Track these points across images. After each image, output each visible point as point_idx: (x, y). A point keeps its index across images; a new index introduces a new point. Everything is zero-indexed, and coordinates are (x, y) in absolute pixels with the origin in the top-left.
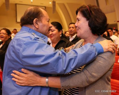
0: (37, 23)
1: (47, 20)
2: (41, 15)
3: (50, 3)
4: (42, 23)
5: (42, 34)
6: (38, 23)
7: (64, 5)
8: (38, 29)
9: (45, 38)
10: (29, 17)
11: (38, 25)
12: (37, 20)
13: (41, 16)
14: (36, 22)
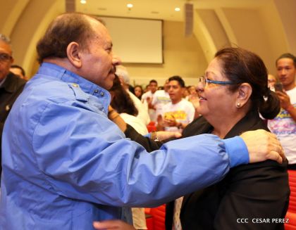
0: (77, 55)
1: (105, 46)
2: (86, 33)
3: (177, 9)
4: (89, 53)
5: (95, 86)
6: (80, 54)
7: (213, 13)
8: (78, 68)
9: (102, 96)
10: (54, 40)
11: (79, 58)
12: (76, 46)
13: (88, 36)
14: (73, 52)
